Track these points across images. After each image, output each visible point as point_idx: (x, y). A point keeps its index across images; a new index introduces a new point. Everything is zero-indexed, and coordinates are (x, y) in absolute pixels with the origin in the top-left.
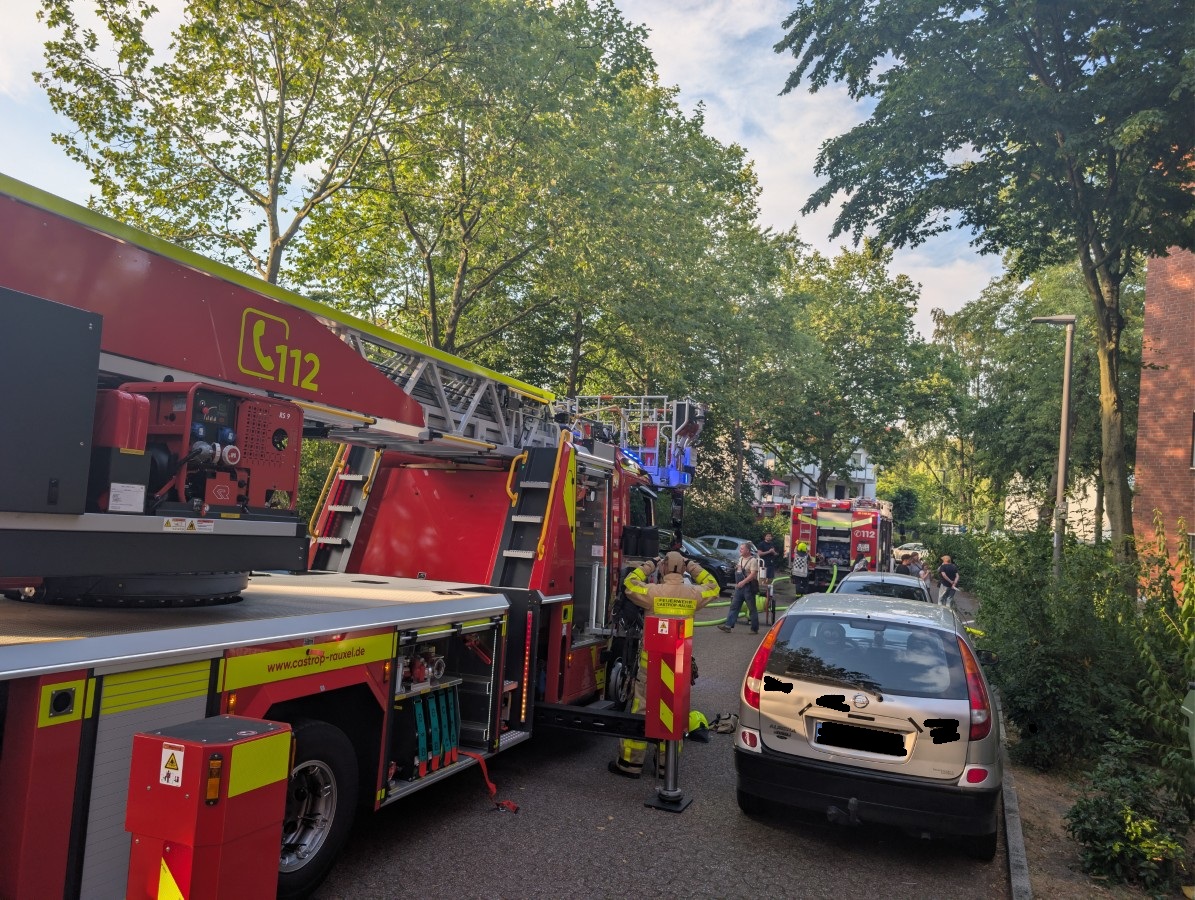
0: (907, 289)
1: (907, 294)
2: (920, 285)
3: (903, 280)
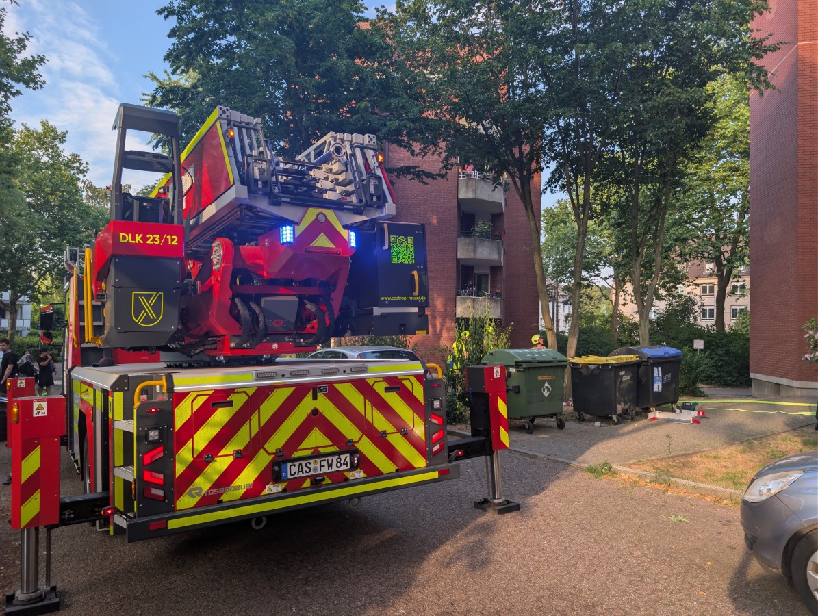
0: (77, 164)
1: (78, 168)
2: (87, 164)
3: (75, 158)
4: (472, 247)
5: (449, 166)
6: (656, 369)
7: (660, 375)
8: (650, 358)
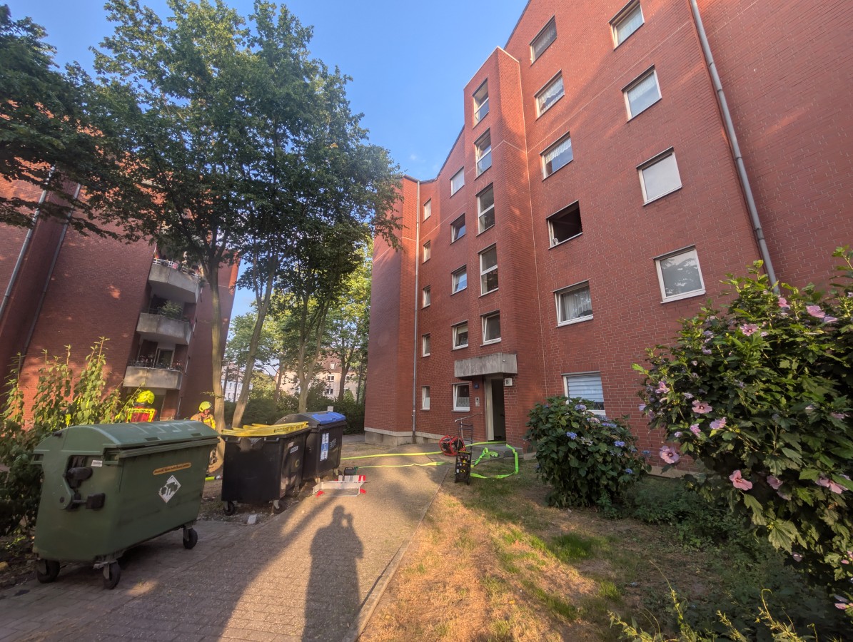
4: (155, 323)
5: (134, 238)
6: (324, 435)
7: (327, 442)
8: (320, 425)
